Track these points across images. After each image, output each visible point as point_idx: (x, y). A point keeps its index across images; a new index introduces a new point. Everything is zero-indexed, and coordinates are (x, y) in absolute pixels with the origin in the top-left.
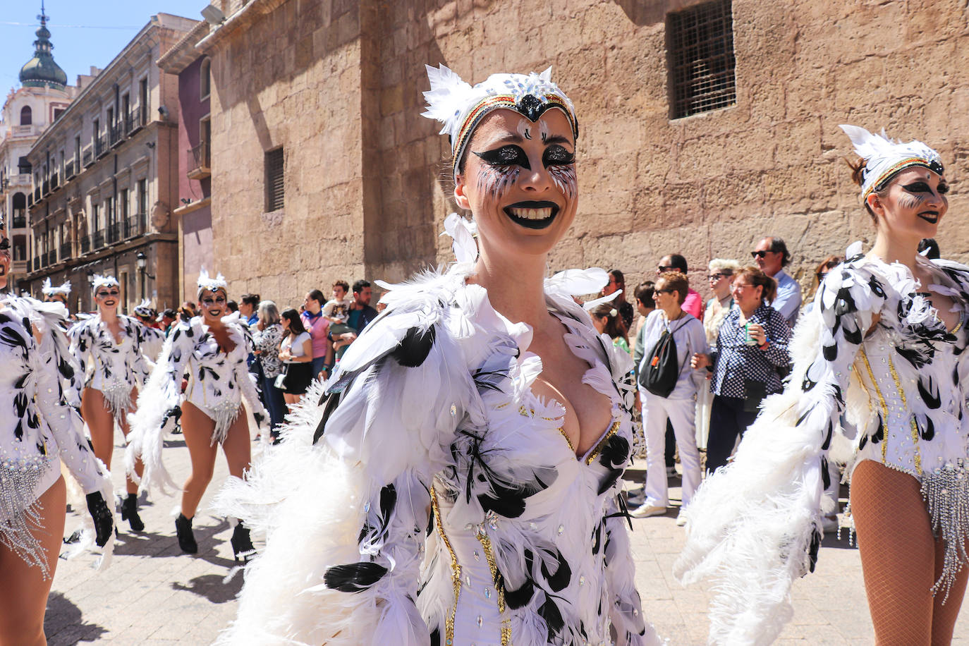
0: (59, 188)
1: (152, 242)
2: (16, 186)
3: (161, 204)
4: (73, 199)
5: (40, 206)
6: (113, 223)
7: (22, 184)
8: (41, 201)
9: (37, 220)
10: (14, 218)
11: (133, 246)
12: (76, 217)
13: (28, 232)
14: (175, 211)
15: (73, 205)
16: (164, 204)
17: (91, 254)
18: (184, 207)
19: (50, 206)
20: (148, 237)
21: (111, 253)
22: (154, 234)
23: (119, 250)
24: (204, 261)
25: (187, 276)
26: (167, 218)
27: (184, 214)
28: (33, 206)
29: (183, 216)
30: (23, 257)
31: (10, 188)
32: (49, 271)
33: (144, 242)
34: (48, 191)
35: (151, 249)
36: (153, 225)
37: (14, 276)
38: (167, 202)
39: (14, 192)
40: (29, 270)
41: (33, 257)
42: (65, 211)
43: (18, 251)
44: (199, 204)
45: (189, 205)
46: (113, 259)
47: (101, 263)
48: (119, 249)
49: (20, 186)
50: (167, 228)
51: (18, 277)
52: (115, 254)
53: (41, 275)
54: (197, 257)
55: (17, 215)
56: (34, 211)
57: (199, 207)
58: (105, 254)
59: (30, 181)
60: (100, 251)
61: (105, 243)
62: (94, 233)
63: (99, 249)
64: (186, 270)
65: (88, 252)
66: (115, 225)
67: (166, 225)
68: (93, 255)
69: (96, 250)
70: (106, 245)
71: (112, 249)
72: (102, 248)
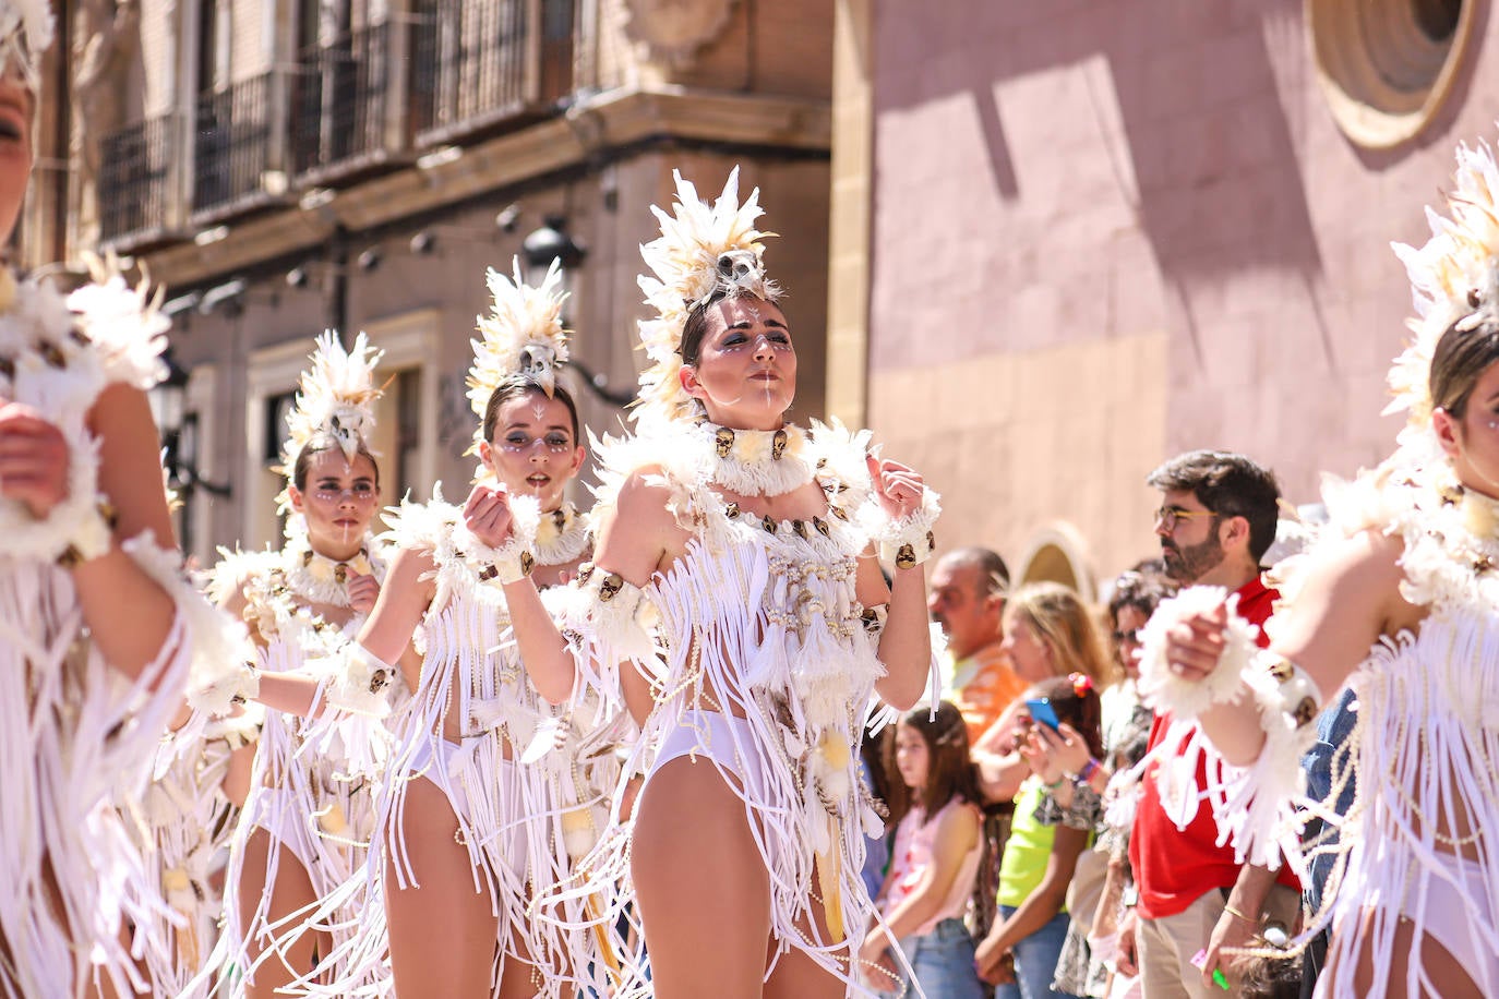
1: (617, 153)
6: (327, 34)
11: (473, 184)
20: (597, 116)
21: (307, 236)
22: (641, 98)
23: (371, 216)
24: (1031, 277)
33: (567, 153)
35: (612, 201)
36: (633, 32)
46: (328, 273)
47: (232, 307)
48: (367, 206)
50: (732, 58)
52: (342, 241)
54: (980, 251)
58: (261, 244)
60: (233, 222)
61: (267, 167)
62: (188, 109)
63: (225, 209)
64: (881, 341)
65: (151, 233)
66: (344, 43)
67: (725, 33)
68: (180, 253)
69: (205, 215)
70: (275, 183)
71: (321, 209)
72: (247, 201)
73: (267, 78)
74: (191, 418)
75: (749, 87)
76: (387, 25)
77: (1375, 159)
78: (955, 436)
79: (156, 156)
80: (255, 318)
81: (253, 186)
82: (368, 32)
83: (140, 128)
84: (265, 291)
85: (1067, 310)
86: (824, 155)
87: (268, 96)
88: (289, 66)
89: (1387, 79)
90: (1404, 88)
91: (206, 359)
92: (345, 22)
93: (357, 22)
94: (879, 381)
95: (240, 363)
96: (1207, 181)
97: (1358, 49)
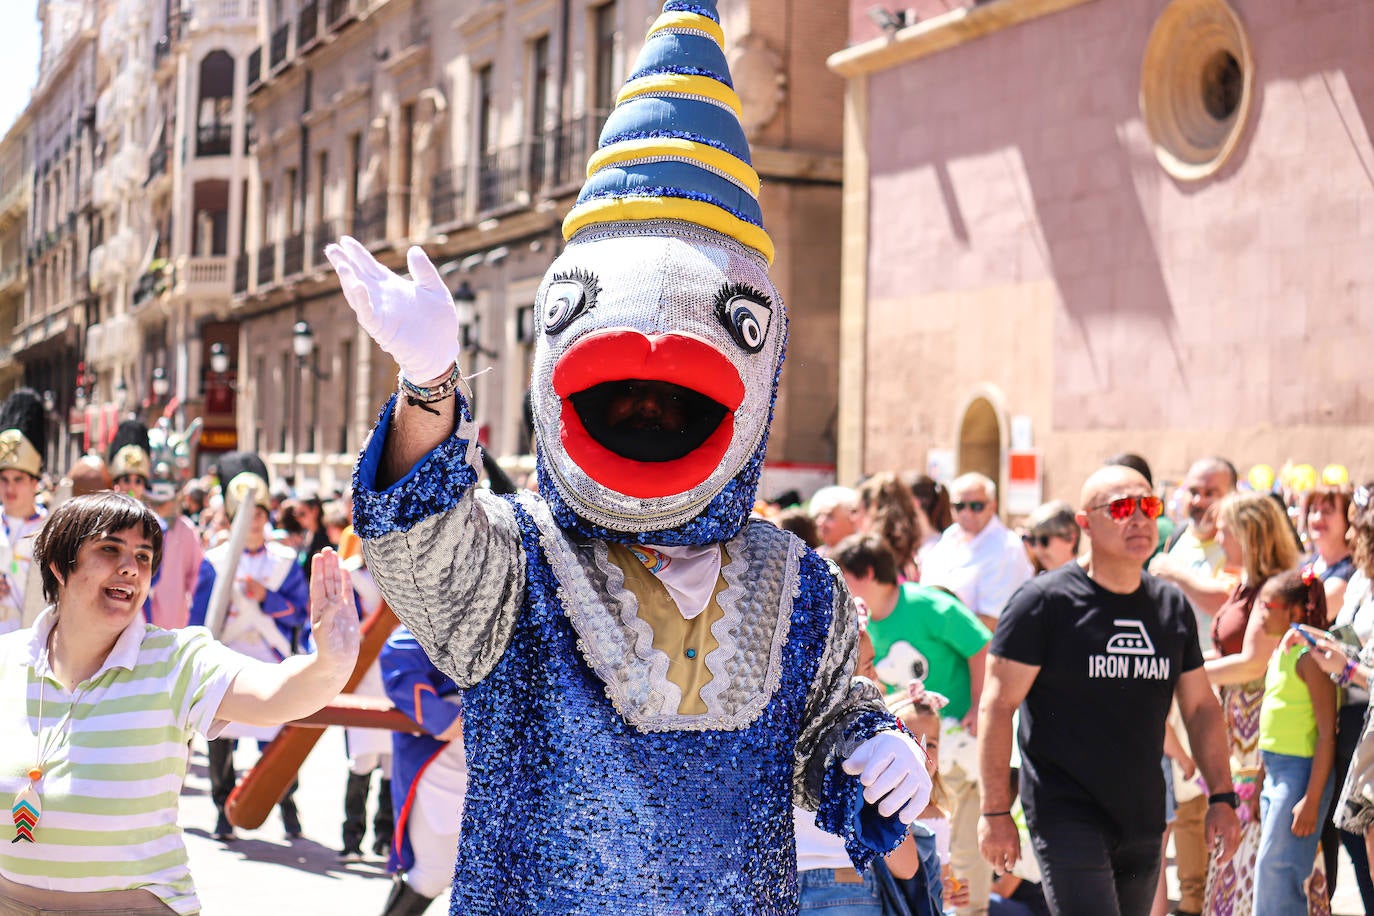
0: (352, 21)
2: (211, 30)
3: (759, 44)
4: (397, 57)
5: (283, 85)
6: (550, 123)
7: (227, 23)
8: (289, 68)
9: (272, 130)
10: (199, 129)
12: (409, 113)
13: (239, 169)
14: (836, 60)
15: (401, 74)
16: (769, 45)
17: (466, 229)
18: (880, 43)
19: (319, 82)
25: (881, 308)
26: (780, 95)
27: (874, 72)
28: (263, 87)
29: (870, 78)
30: (219, 248)
31: (193, 35)
32: (306, 290)
34: (313, 33)
37: (188, 307)
38: (778, 35)
39: (202, 49)
40: (241, 285)
41: (253, 246)
42: (369, 95)
43: (207, 227)
44: (957, 27)
45: (903, 35)
47: (499, 262)
49: (222, 30)
50: (777, 132)
51: (199, 310)
53: (277, 300)
55: (208, 118)
56: (262, 101)
57: (954, 39)
58: (516, 229)
59: (254, 13)
60: (501, 218)
61: (520, 189)
62: (475, 161)
63: (497, 211)
64: (875, 282)
65: (456, 224)
66: (560, 127)
67: (774, 119)
68: (471, 234)
69: (486, 214)
70: (523, 198)
71: (549, 212)
72: (508, 207)
73: (519, 146)
74: (477, 318)
75: (787, 146)
76: (585, 117)
77: (1187, 188)
78: (920, 336)
79: (458, 185)
80: (511, 268)
81: (510, 199)
82: (572, 122)
83: (449, 172)
84: (516, 253)
85: (990, 268)
86: (838, 184)
87: (519, 155)
88: (529, 139)
89: (1191, 141)
90: (1202, 146)
91: (486, 287)
92: (560, 116)
93: (566, 117)
94: (874, 305)
95: (502, 289)
96: (1079, 197)
97: (1172, 124)
